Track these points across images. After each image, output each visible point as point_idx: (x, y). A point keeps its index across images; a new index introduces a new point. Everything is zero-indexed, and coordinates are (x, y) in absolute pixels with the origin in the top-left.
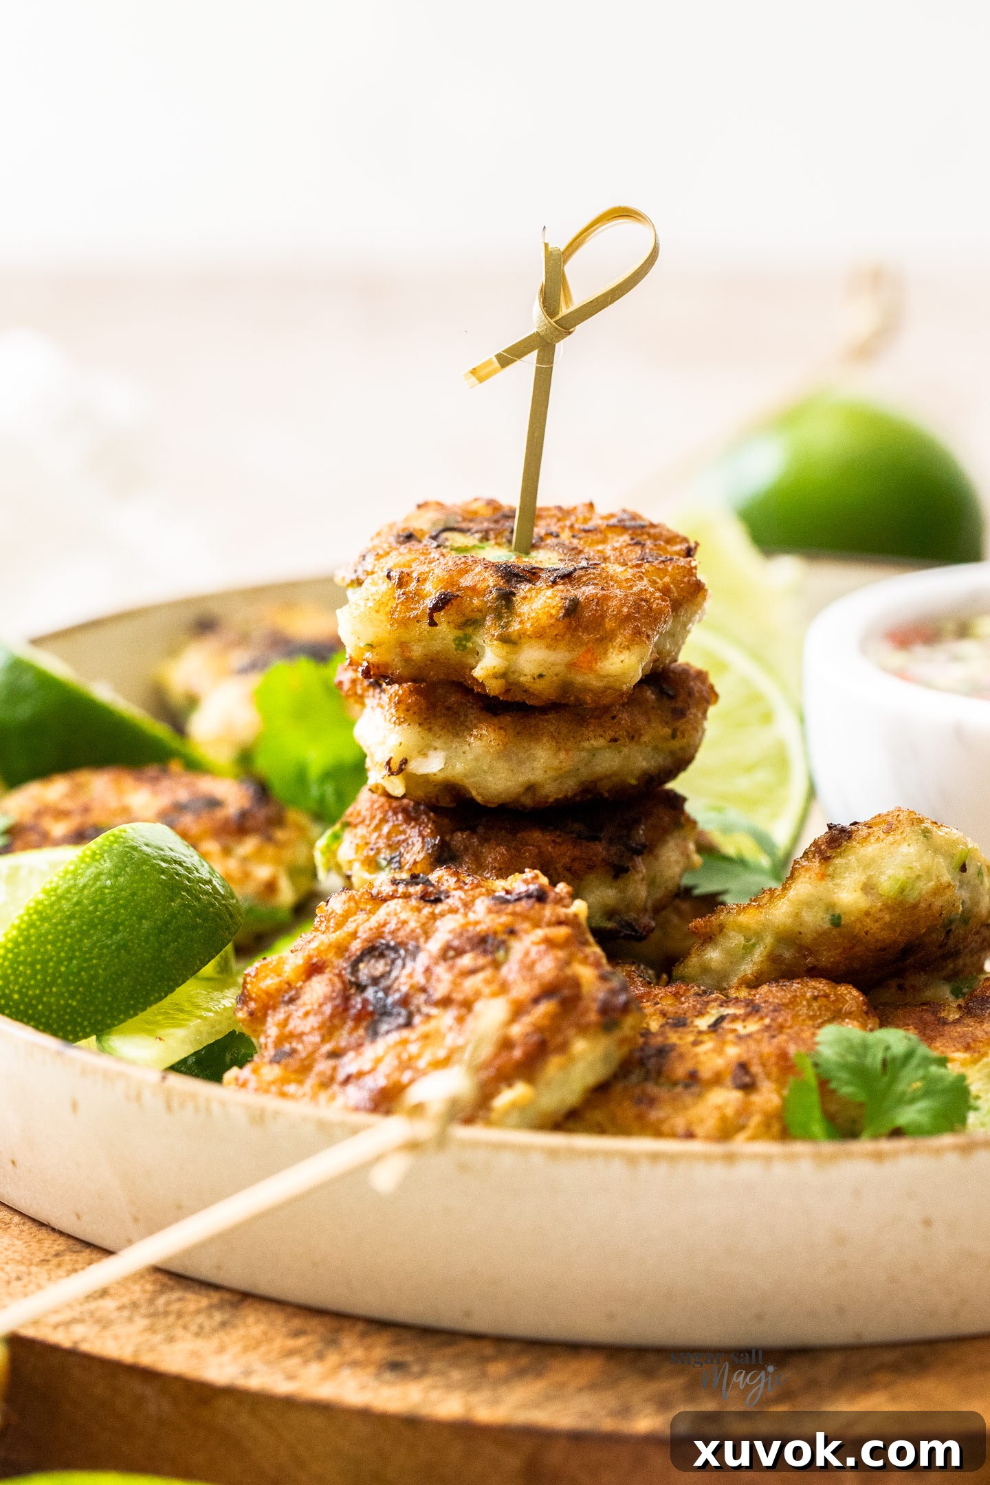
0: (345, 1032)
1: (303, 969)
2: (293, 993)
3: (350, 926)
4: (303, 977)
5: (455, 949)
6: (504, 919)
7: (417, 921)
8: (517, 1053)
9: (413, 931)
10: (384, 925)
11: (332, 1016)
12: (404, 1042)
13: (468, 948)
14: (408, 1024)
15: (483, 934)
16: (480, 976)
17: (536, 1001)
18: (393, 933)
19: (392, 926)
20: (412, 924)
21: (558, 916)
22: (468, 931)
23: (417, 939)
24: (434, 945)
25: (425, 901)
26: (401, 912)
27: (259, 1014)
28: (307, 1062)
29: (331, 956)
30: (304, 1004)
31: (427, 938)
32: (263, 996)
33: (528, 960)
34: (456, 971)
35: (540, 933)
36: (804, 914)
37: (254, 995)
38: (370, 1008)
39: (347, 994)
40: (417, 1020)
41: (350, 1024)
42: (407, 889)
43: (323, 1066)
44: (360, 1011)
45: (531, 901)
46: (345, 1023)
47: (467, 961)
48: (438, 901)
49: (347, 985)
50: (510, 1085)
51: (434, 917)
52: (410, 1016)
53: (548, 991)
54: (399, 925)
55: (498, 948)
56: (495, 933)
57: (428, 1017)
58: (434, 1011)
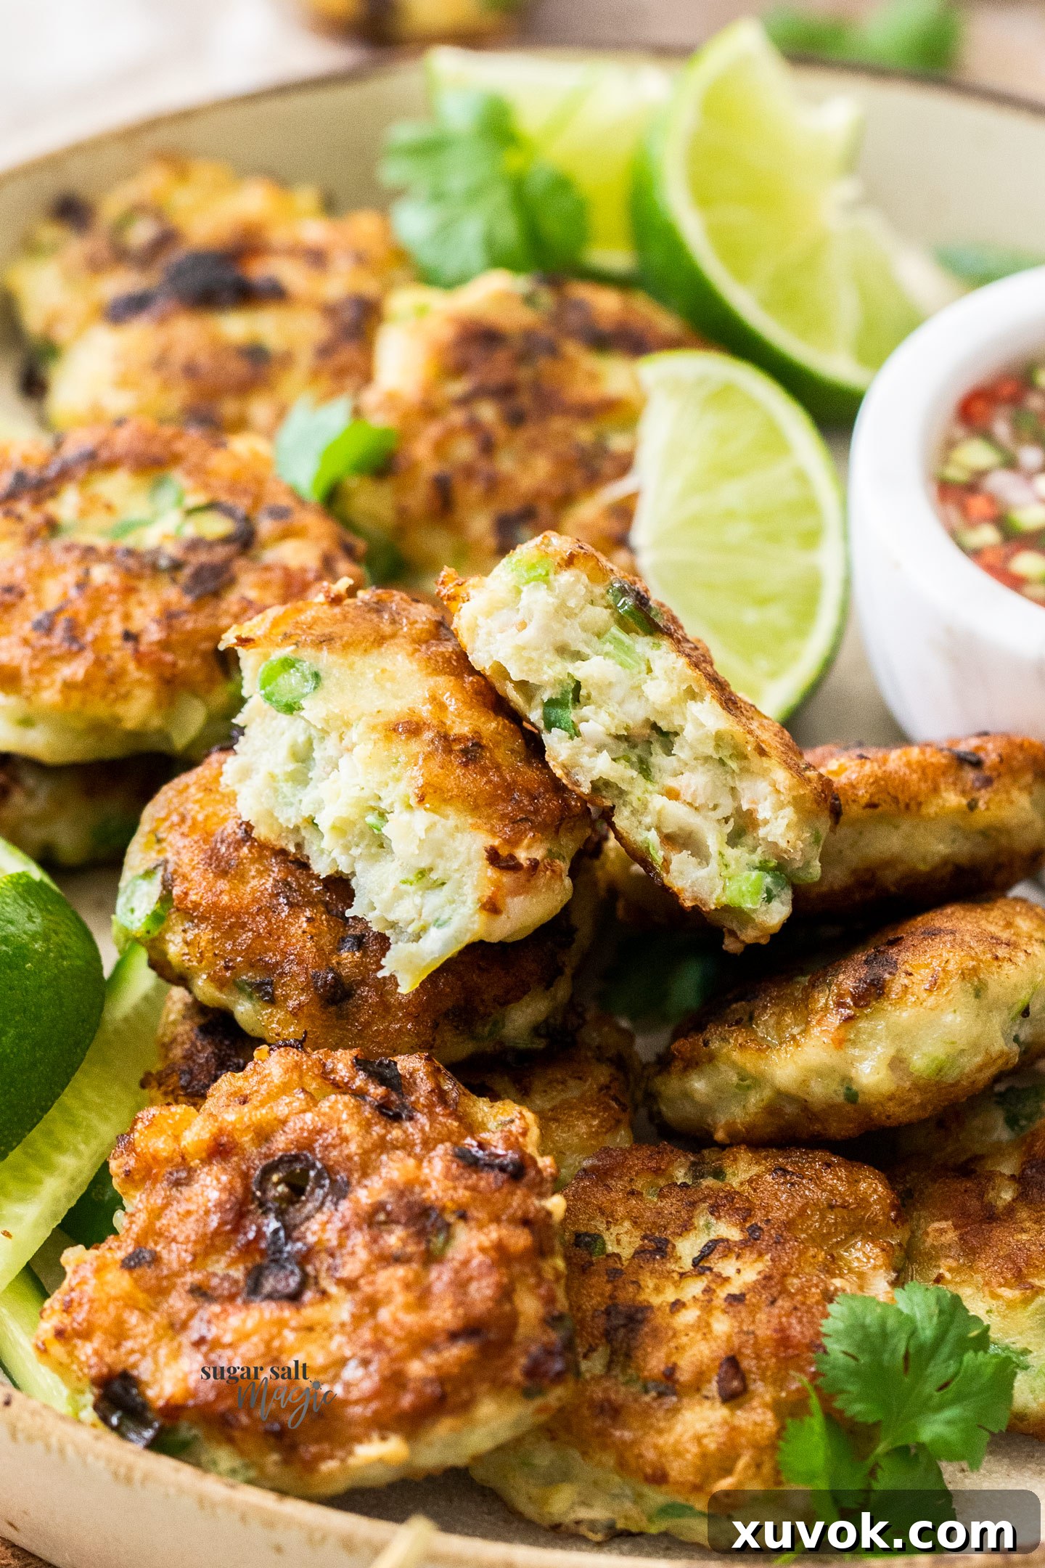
0: (223, 1262)
1: (205, 1146)
2: (183, 1175)
3: (281, 1109)
4: (204, 1155)
5: (388, 1214)
6: (462, 1194)
7: (360, 1146)
8: (407, 1401)
9: (349, 1158)
10: (320, 1132)
11: (216, 1233)
12: (282, 1324)
13: (403, 1219)
14: (294, 1298)
15: (428, 1204)
16: (401, 1271)
17: (454, 1336)
18: (326, 1147)
19: (329, 1138)
20: (353, 1148)
21: (526, 1212)
22: (412, 1192)
23: (350, 1172)
24: (364, 1196)
25: (382, 1114)
26: (346, 1121)
27: (137, 1177)
28: (165, 1283)
29: (246, 1139)
30: (189, 1200)
31: (365, 1175)
32: (149, 1157)
33: (464, 1274)
34: (376, 1250)
35: (493, 1233)
36: (813, 1084)
37: (138, 1150)
38: (263, 1245)
39: (244, 1209)
40: (308, 1296)
41: (232, 1253)
42: (366, 1084)
43: (178, 1302)
44: (249, 1243)
45: (502, 1176)
46: (228, 1248)
47: (394, 1239)
48: (397, 1118)
49: (248, 1196)
50: (383, 1438)
51: (383, 1146)
52: (303, 1286)
53: (469, 1330)
54: (337, 1141)
55: (439, 1230)
56: (443, 1209)
57: (324, 1294)
58: (333, 1289)
